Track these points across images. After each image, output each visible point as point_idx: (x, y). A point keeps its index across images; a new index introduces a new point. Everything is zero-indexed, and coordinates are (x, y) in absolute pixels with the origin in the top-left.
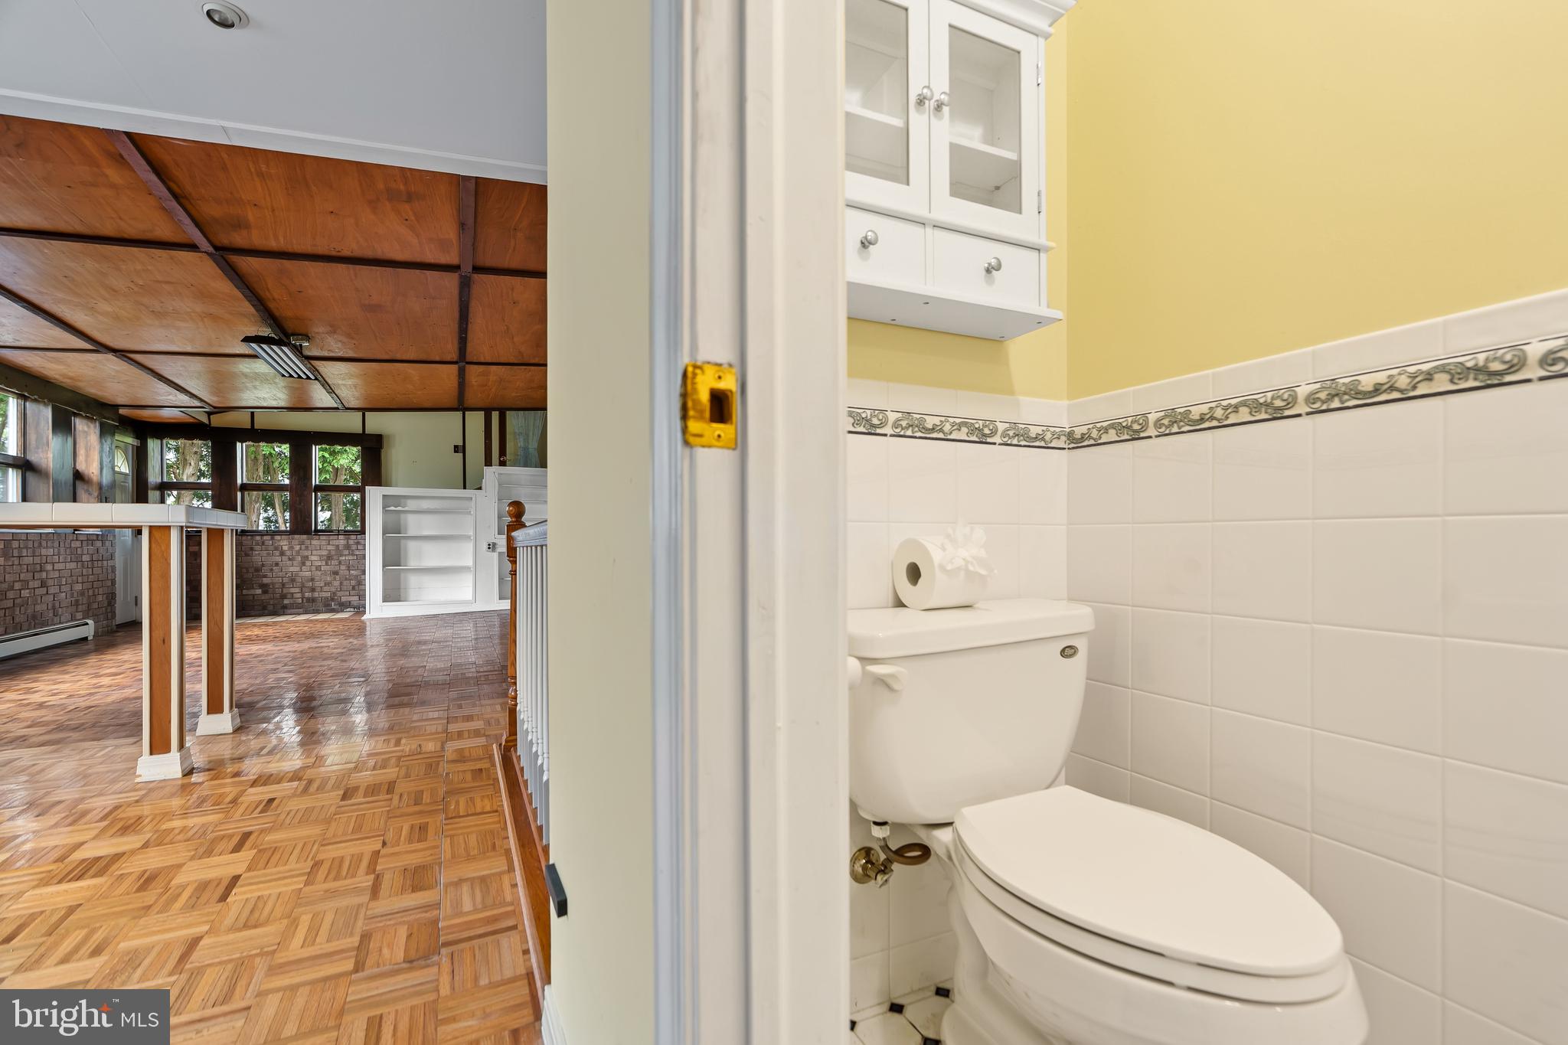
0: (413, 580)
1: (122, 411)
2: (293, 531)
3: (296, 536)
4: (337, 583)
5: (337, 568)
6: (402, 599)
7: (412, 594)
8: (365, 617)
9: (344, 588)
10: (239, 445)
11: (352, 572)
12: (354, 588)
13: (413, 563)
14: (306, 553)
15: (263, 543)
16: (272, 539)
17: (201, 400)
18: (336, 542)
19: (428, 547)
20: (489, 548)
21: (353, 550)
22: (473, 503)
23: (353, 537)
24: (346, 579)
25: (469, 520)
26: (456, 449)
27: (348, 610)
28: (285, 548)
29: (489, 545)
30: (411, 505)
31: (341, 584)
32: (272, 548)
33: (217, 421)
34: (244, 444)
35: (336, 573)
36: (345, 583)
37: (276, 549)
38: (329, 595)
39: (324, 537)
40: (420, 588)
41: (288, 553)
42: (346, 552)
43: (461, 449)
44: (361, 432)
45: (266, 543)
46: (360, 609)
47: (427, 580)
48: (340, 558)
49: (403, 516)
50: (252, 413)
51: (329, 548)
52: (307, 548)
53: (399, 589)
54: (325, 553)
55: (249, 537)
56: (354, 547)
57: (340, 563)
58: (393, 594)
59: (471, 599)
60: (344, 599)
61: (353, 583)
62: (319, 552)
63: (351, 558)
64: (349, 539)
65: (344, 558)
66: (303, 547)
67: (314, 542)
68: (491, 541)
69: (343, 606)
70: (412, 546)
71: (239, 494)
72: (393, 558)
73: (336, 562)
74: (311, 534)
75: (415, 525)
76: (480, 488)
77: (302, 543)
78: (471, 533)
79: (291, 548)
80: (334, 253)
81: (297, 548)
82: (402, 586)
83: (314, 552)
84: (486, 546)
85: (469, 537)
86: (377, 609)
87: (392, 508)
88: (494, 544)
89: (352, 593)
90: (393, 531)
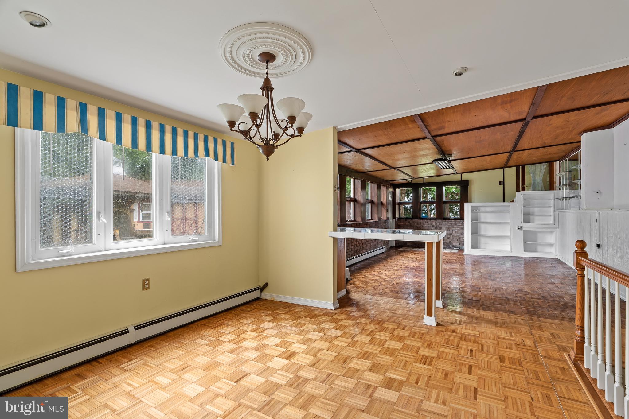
0: (483, 240)
1: (391, 182)
2: (436, 219)
3: (438, 220)
4: (452, 238)
5: (452, 232)
6: (478, 247)
7: (482, 246)
8: (464, 254)
9: (454, 240)
10: (420, 188)
11: (457, 234)
12: (458, 240)
13: (483, 233)
14: (441, 226)
15: (427, 222)
16: (430, 221)
17: (412, 177)
18: (451, 223)
19: (489, 227)
20: (519, 228)
21: (457, 226)
22: (510, 208)
23: (458, 221)
24: (455, 237)
25: (509, 215)
26: (500, 183)
27: (456, 248)
28: (434, 224)
29: (519, 227)
30: (482, 209)
31: (453, 238)
32: (430, 224)
33: (414, 181)
34: (421, 188)
35: (451, 234)
36: (454, 238)
37: (431, 224)
38: (449, 242)
39: (447, 221)
40: (486, 244)
41: (435, 226)
42: (455, 226)
43: (502, 183)
44: (460, 180)
45: (428, 222)
46: (462, 250)
47: (489, 241)
48: (453, 229)
49: (478, 213)
50: (424, 179)
51: (449, 224)
52: (441, 225)
53: (477, 243)
54: (447, 226)
55: (423, 220)
56: (458, 224)
57: (453, 230)
58: (475, 245)
59: (510, 250)
60: (454, 244)
61: (457, 238)
62: (446, 226)
63: (457, 228)
64: (456, 221)
65: (454, 229)
66: (440, 224)
67: (444, 222)
68: (520, 225)
69: (454, 247)
70: (483, 226)
71: (420, 205)
72: (475, 231)
73: (451, 230)
74: (442, 219)
75: (484, 217)
76: (513, 201)
77: (440, 223)
78: (510, 221)
79: (436, 224)
80: (472, 128)
81: (438, 224)
82: (478, 242)
83: (444, 226)
84: (517, 228)
85: (508, 223)
86: (468, 251)
87: (475, 211)
88: (521, 227)
89: (457, 242)
90: (475, 220)
